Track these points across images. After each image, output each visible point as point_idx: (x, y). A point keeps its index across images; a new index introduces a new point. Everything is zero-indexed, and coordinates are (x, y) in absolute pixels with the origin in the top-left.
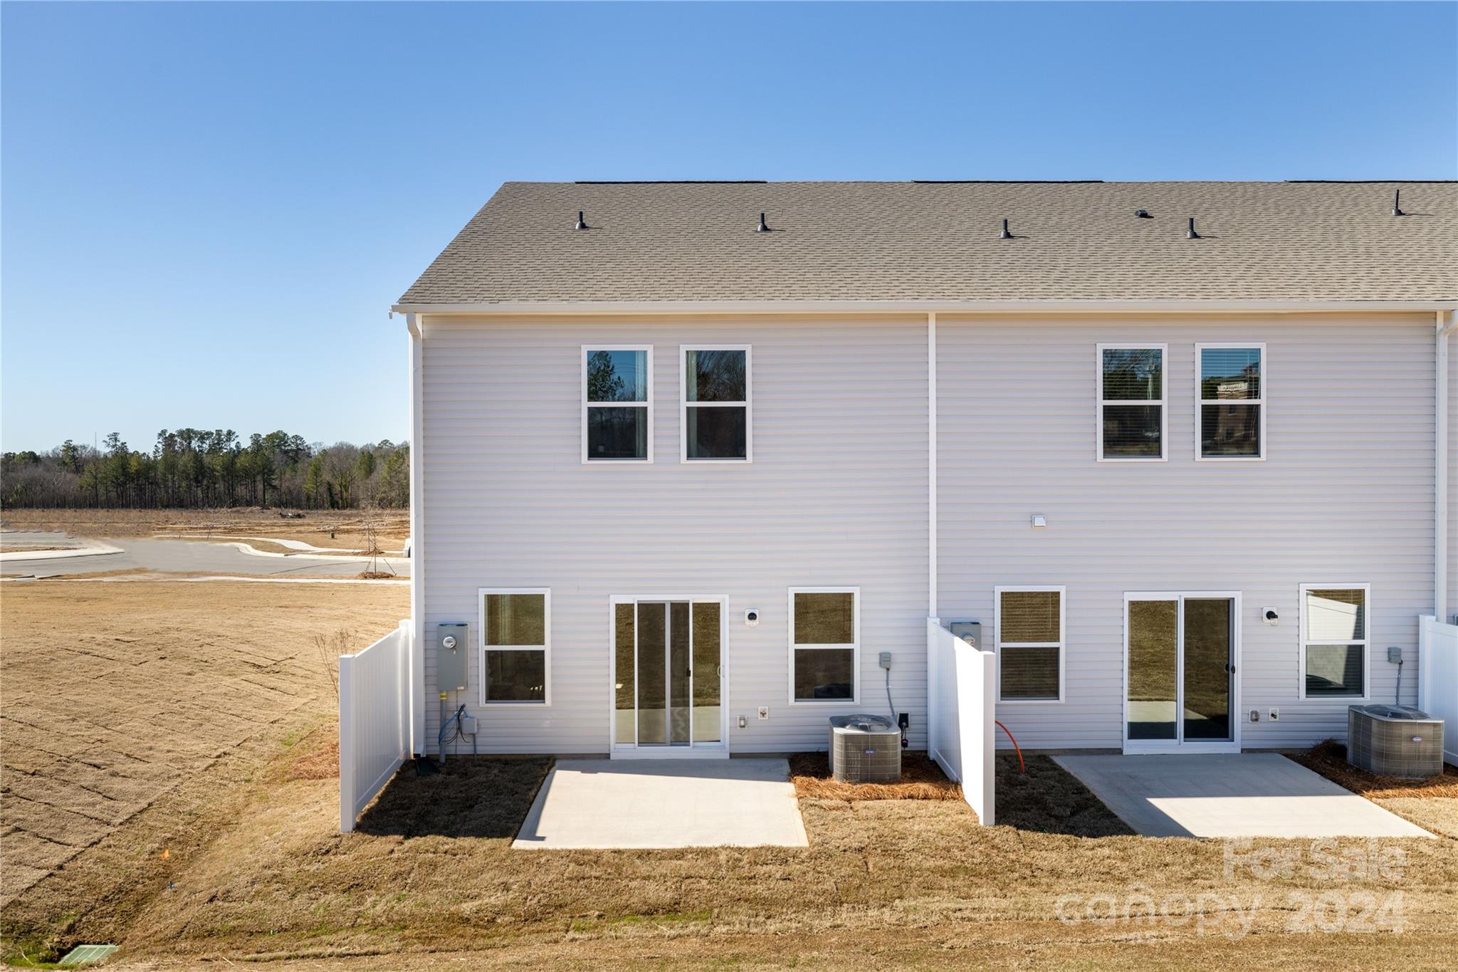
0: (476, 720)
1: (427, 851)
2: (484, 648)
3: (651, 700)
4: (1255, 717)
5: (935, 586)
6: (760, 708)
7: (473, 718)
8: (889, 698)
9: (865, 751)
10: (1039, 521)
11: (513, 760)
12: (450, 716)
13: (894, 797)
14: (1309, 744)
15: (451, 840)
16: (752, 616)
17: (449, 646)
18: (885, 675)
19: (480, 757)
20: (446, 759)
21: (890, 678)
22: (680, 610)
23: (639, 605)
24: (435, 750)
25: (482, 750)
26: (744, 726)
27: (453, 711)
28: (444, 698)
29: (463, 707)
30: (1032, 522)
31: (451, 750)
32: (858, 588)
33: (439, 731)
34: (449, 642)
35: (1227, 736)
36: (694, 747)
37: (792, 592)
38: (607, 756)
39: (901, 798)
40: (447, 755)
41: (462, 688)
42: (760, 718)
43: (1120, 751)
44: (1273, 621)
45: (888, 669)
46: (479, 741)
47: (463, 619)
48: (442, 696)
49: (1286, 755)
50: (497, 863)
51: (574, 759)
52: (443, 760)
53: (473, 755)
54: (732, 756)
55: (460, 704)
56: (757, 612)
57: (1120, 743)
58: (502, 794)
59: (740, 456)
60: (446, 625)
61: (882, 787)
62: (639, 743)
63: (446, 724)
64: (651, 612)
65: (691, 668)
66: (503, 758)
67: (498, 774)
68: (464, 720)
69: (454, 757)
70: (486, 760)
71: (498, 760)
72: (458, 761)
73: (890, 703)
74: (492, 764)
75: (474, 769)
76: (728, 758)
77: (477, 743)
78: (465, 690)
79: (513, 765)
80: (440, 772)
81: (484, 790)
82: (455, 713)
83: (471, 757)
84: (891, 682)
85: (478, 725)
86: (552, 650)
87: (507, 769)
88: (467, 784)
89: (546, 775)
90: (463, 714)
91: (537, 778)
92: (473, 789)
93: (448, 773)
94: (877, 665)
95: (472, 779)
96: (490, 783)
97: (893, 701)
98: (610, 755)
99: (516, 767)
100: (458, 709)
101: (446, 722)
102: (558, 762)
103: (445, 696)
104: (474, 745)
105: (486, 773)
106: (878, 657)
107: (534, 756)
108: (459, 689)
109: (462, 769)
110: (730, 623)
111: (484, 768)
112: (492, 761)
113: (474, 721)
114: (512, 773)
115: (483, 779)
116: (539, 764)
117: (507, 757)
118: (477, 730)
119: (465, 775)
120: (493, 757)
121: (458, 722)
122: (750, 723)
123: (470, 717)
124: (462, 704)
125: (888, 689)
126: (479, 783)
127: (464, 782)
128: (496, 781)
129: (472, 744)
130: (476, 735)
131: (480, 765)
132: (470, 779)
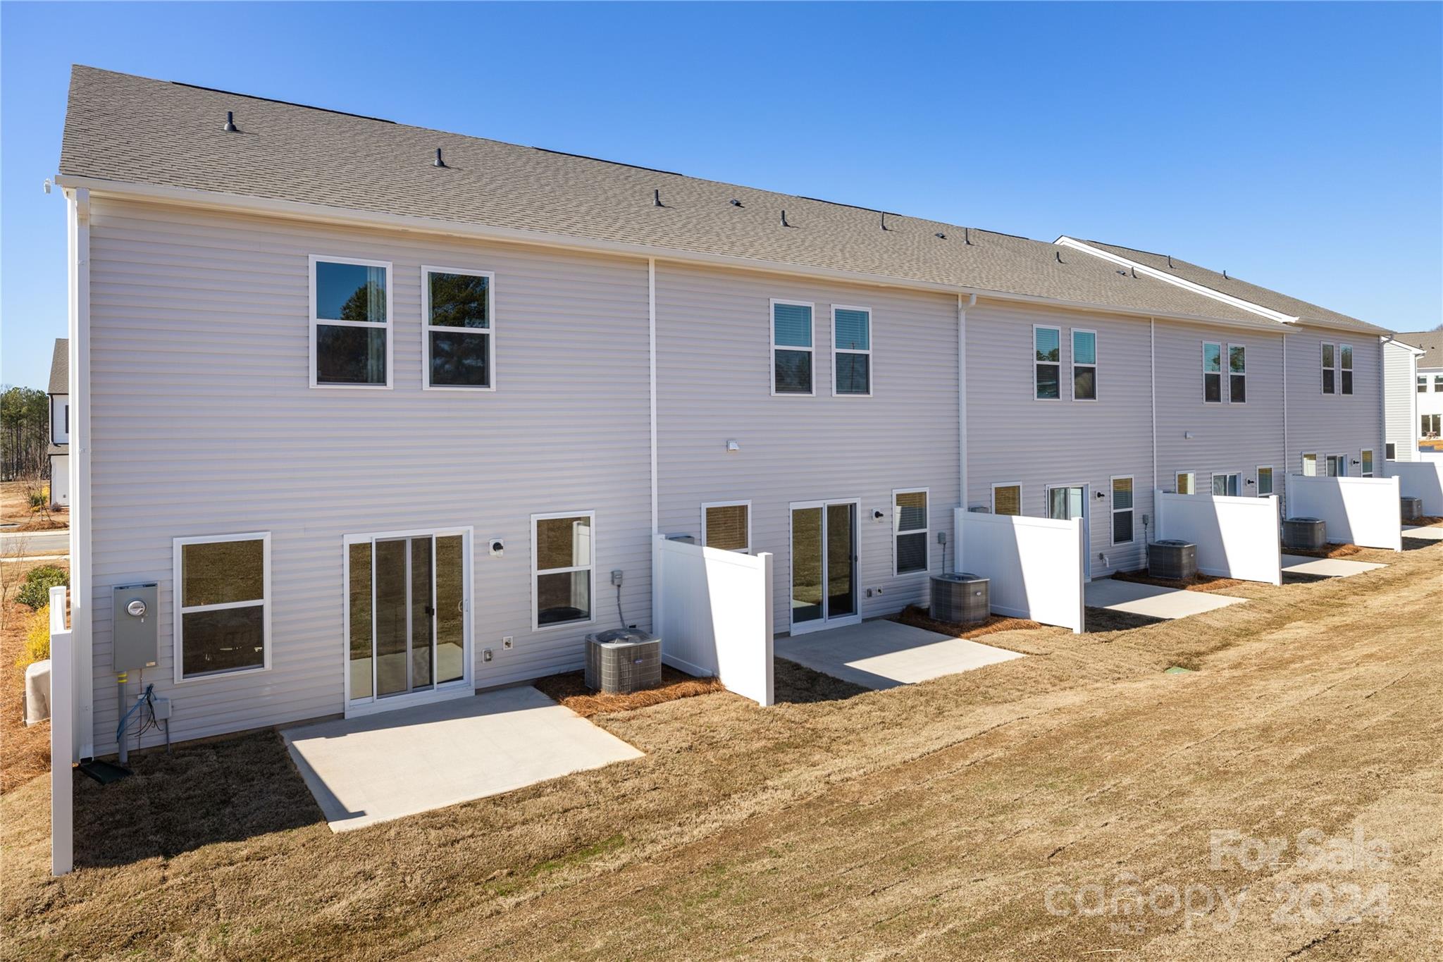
0: (170, 702)
1: (218, 865)
2: (180, 610)
3: (392, 643)
4: (869, 593)
5: (656, 505)
6: (505, 639)
7: (166, 699)
8: (620, 613)
9: (634, 661)
10: (733, 446)
11: (222, 742)
12: (132, 703)
13: (669, 699)
14: (899, 610)
15: (241, 844)
16: (497, 547)
17: (137, 612)
18: (616, 592)
19: (174, 746)
20: (129, 757)
21: (621, 594)
22: (422, 545)
23: (377, 543)
24: (109, 749)
25: (175, 737)
26: (490, 660)
27: (137, 695)
28: (125, 681)
29: (150, 689)
30: (727, 446)
31: (132, 744)
32: (593, 511)
33: (117, 724)
34: (135, 607)
35: (852, 611)
36: (438, 689)
37: (534, 520)
38: (341, 716)
39: (676, 699)
40: (129, 752)
41: (154, 663)
42: (505, 648)
43: (788, 634)
44: (880, 518)
45: (619, 586)
46: (172, 726)
47: (150, 578)
48: (122, 679)
49: (890, 620)
50: (332, 854)
51: (299, 726)
52: (124, 759)
53: (167, 745)
54: (478, 692)
55: (146, 684)
56: (501, 542)
57: (788, 627)
58: (253, 780)
59: (483, 384)
60: (128, 587)
61: (654, 692)
62: (378, 695)
63: (127, 715)
64: (391, 551)
65: (435, 606)
66: (206, 741)
67: (220, 759)
68: (154, 704)
69: (137, 753)
70: (185, 749)
71: (201, 745)
72: (146, 757)
73: (621, 617)
74: (199, 751)
75: (179, 761)
76: (474, 694)
77: (170, 730)
78: (154, 666)
79: (228, 747)
80: (132, 773)
81: (223, 781)
82: (140, 697)
83: (161, 749)
84: (621, 598)
85: (173, 707)
86: (273, 603)
87: (226, 752)
88: (188, 780)
89: (286, 749)
90: (152, 697)
91: (280, 754)
92: (204, 782)
93: (145, 773)
94: (610, 583)
95: (189, 772)
96: (221, 771)
97: (623, 615)
98: (343, 714)
99: (237, 748)
100: (144, 691)
101: (129, 711)
102: (282, 733)
103: (126, 678)
104: (167, 733)
105: (202, 762)
106: (610, 575)
107: (247, 733)
108: (147, 665)
109: (161, 765)
110: (475, 555)
111: (192, 758)
112: (195, 748)
113: (168, 703)
114: (239, 756)
115: (205, 769)
116: (266, 739)
117: (212, 739)
118: (170, 715)
119: (171, 770)
120: (192, 744)
121: (146, 707)
122: (495, 655)
123: (162, 699)
124: (148, 684)
125: (619, 605)
126: (205, 774)
127: (181, 778)
128: (228, 767)
129: (164, 731)
130: (169, 721)
131: (184, 756)
132: (185, 772)
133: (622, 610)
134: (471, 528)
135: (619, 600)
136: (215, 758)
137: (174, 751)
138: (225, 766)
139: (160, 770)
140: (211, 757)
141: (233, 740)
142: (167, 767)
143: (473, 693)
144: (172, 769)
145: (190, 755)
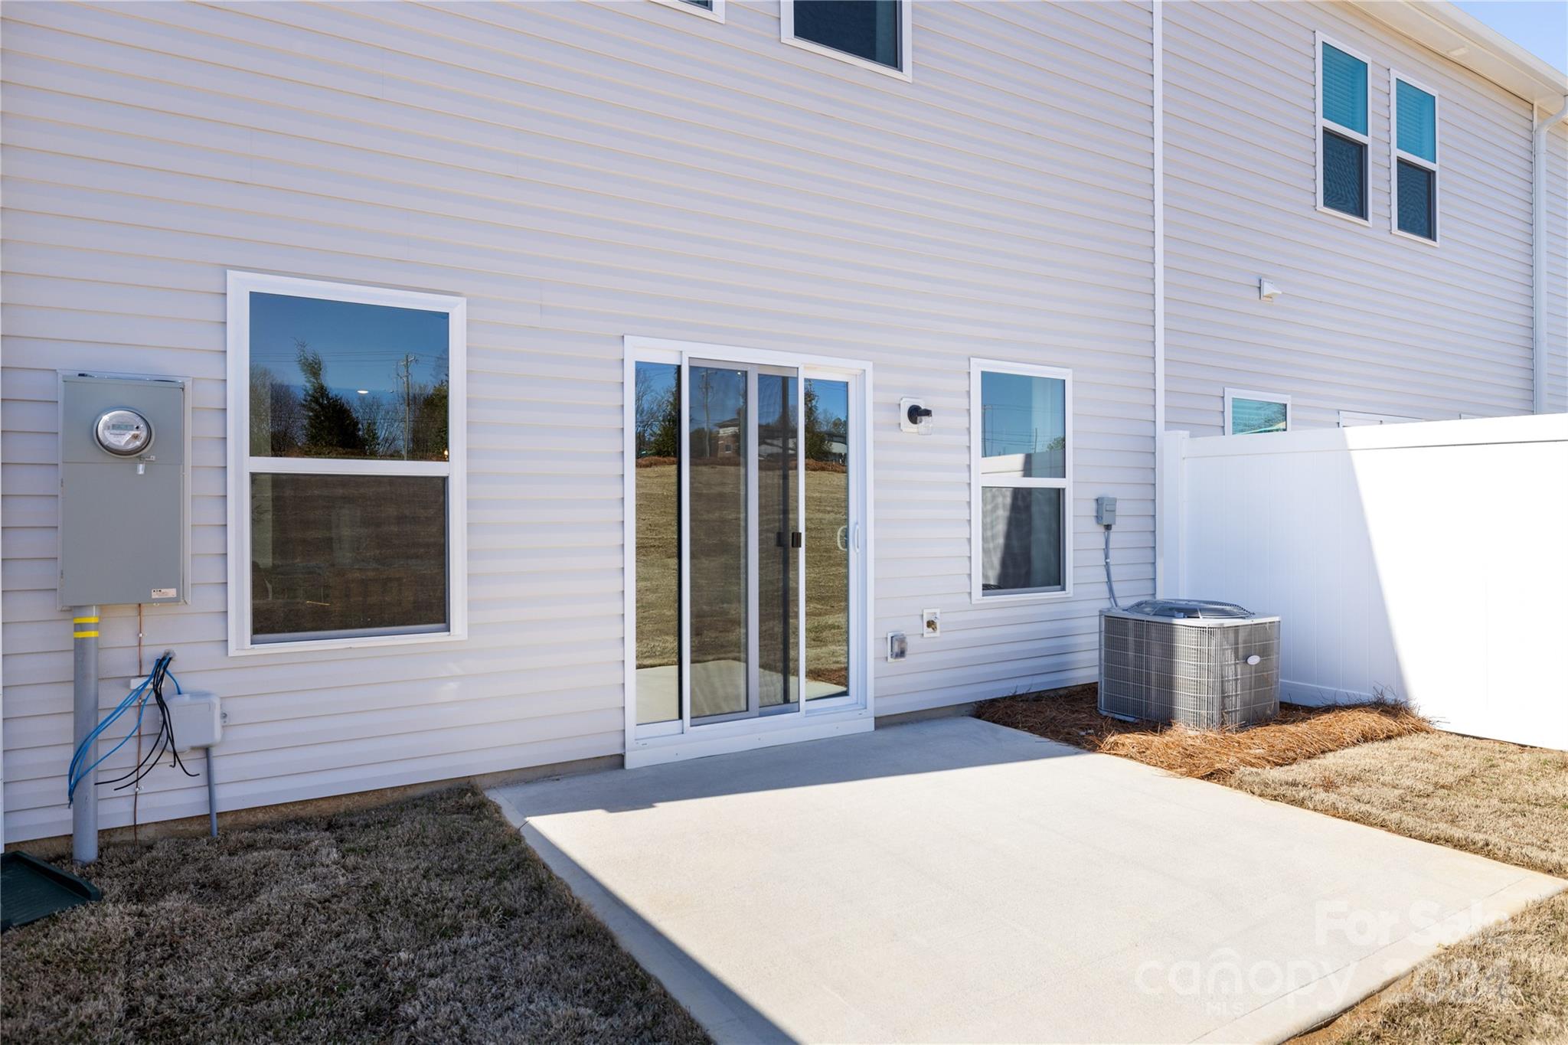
0: (217, 702)
2: (244, 464)
5: (1163, 378)
6: (928, 613)
7: (207, 695)
9: (1245, 659)
10: (1268, 289)
11: (349, 813)
12: (112, 697)
13: (1340, 743)
16: (914, 414)
17: (123, 441)
18: (1103, 540)
19: (229, 820)
20: (98, 849)
21: (1112, 546)
22: (778, 389)
23: (691, 368)
24: (52, 821)
25: (232, 797)
26: (901, 655)
27: (127, 679)
28: (92, 634)
29: (163, 663)
30: (1260, 288)
32: (1071, 373)
33: (66, 754)
34: (117, 427)
36: (803, 712)
37: (976, 369)
38: (618, 761)
39: (1355, 744)
40: (102, 833)
41: (172, 593)
42: (928, 633)
45: (1108, 528)
46: (222, 767)
48: (85, 629)
52: (85, 854)
53: (207, 817)
54: (882, 723)
55: (153, 653)
56: (922, 405)
59: (892, 63)
62: (693, 718)
63: (98, 729)
64: (718, 388)
65: (802, 529)
66: (310, 810)
67: (351, 860)
68: (173, 704)
69: (129, 837)
70: (255, 828)
71: (297, 821)
72: (150, 848)
73: (1111, 590)
74: (292, 835)
75: (237, 862)
76: (872, 728)
77: (218, 778)
78: (174, 601)
79: (367, 826)
80: (99, 897)
81: (364, 933)
82: (136, 684)
83: (196, 827)
84: (1111, 553)
85: (224, 716)
86: (471, 477)
87: (364, 840)
88: (261, 923)
89: (517, 837)
90: (166, 685)
91: (512, 850)
92: (309, 933)
93: (139, 896)
94: (1094, 520)
95: (262, 898)
96: (356, 897)
97: (1115, 586)
98: (622, 757)
99: (392, 831)
100: (148, 669)
101: (101, 719)
102: (497, 797)
103: (96, 627)
104: (210, 784)
105: (301, 867)
106: (1094, 505)
107: (410, 793)
108: (155, 595)
109: (188, 872)
110: (876, 427)
111: (272, 853)
112: (281, 826)
113: (210, 706)
114: (402, 851)
115: (309, 889)
116: (459, 809)
117: (325, 805)
118: (218, 735)
119: (212, 888)
120: (274, 815)
121: (151, 713)
122: (912, 644)
123: (197, 695)
124: (159, 652)
125: (1107, 565)
126: (308, 905)
127: (239, 915)
128: (375, 885)
129: (201, 780)
130: (214, 752)
131: (251, 847)
132: (250, 898)
133: (1113, 578)
134: (868, 366)
135: (1107, 557)
136: (335, 855)
137: (226, 832)
138: (365, 881)
139: (182, 888)
140: (324, 852)
141: (376, 809)
142: (203, 878)
143: (870, 725)
144: (217, 886)
145: (269, 844)
